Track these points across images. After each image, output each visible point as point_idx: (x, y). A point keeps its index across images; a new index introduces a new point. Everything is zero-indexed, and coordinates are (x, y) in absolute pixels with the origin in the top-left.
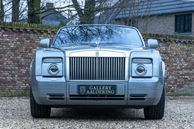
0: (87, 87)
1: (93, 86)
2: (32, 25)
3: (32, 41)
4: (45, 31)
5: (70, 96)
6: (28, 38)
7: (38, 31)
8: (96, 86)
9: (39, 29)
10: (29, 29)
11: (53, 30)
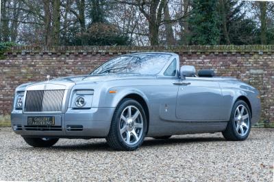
0: (33, 118)
1: (37, 117)
2: (238, 47)
3: (240, 65)
4: (255, 52)
5: (26, 126)
6: (235, 62)
7: (245, 52)
8: (39, 117)
9: (246, 51)
10: (234, 51)
11: (265, 51)
